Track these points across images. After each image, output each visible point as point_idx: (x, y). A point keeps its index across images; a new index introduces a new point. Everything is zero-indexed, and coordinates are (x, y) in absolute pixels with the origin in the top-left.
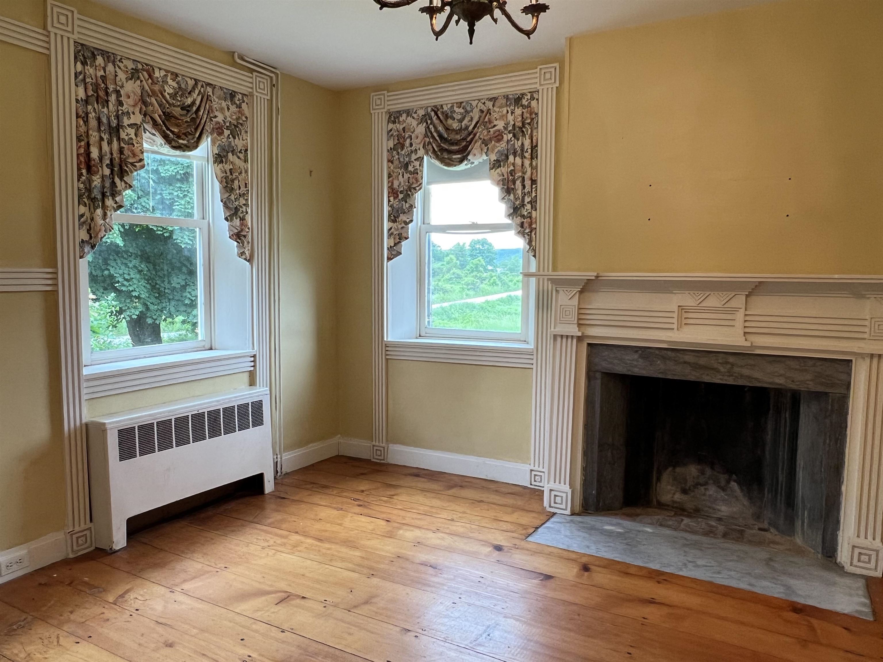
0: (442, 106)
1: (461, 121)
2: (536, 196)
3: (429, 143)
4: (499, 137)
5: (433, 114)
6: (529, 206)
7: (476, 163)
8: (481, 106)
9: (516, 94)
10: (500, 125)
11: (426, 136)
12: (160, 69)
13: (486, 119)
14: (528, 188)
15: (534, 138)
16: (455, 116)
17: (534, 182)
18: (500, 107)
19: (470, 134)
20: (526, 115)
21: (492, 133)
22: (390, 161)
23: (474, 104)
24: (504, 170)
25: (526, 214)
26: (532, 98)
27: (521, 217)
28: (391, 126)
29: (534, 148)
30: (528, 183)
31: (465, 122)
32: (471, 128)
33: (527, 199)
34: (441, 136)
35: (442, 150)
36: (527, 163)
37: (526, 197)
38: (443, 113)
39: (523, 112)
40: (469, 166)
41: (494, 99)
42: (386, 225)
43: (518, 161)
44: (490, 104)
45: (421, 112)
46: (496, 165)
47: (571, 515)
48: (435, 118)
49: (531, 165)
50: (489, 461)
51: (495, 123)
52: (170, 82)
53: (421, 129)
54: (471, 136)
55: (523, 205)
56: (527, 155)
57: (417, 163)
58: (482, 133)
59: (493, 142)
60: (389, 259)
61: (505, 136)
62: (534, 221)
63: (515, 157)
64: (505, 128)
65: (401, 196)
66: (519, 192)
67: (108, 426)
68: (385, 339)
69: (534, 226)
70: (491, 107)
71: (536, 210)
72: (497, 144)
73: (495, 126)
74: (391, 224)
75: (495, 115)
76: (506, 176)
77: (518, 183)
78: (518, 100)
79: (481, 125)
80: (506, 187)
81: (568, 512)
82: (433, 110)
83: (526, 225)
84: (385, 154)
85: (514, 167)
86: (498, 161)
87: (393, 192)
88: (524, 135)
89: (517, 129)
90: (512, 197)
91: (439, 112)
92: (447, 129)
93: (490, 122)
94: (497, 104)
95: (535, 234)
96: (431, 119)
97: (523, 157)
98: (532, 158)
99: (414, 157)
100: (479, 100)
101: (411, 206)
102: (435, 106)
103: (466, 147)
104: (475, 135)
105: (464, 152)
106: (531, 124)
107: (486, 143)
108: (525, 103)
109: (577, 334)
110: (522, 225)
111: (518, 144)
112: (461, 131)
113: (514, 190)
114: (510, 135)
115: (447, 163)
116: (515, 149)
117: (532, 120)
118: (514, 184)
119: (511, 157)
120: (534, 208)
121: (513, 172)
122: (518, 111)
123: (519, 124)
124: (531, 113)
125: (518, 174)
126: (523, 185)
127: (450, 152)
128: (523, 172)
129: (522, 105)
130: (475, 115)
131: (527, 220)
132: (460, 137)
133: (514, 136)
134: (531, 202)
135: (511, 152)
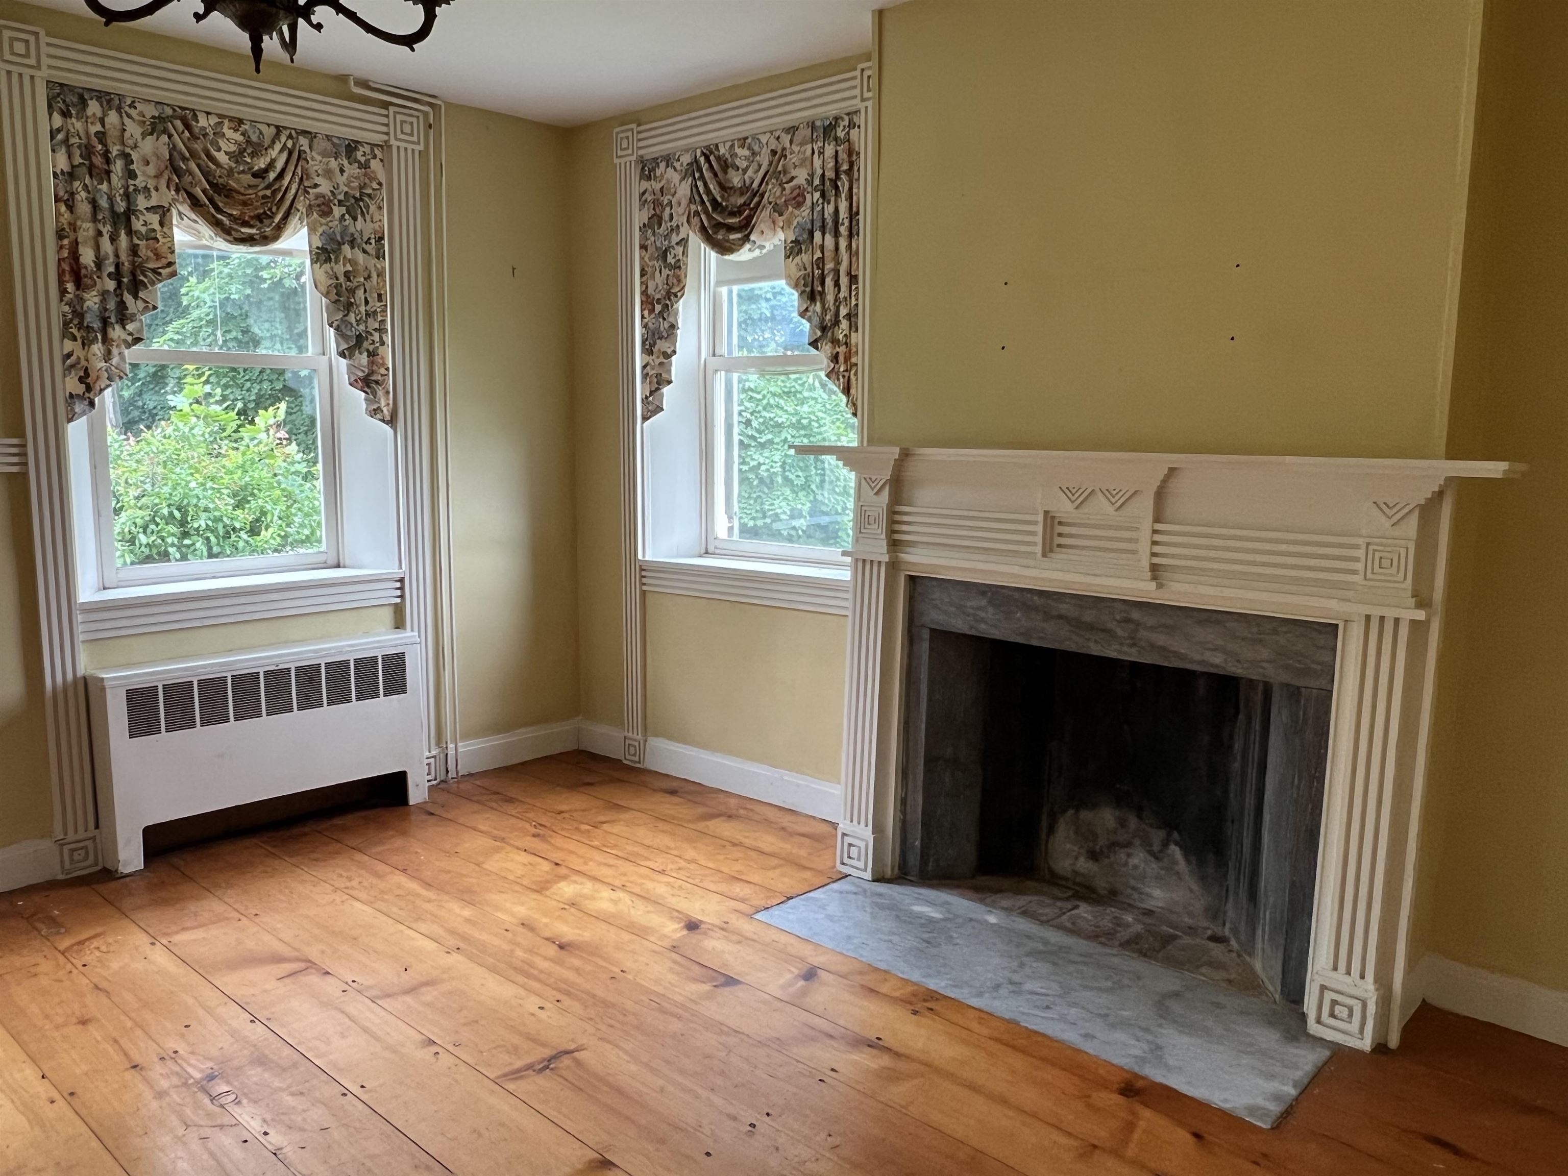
0: (717, 146)
1: (745, 171)
2: (857, 305)
3: (697, 213)
4: (798, 200)
5: (702, 160)
6: (844, 324)
7: (769, 246)
8: (773, 145)
9: (827, 118)
10: (801, 176)
11: (692, 200)
12: (208, 113)
13: (780, 168)
14: (844, 293)
15: (855, 198)
16: (738, 162)
17: (853, 279)
18: (802, 144)
19: (755, 195)
20: (843, 156)
21: (787, 192)
22: (643, 247)
23: (764, 139)
24: (805, 258)
25: (841, 337)
26: (852, 125)
27: (832, 343)
28: (645, 185)
29: (853, 215)
30: (844, 281)
31: (750, 173)
32: (755, 185)
33: (843, 311)
34: (714, 201)
35: (718, 226)
36: (843, 243)
37: (842, 308)
38: (718, 158)
39: (837, 152)
40: (757, 253)
41: (792, 130)
42: (639, 360)
43: (829, 240)
44: (786, 139)
45: (686, 159)
46: (794, 249)
47: (874, 881)
48: (705, 167)
49: (849, 246)
50: (789, 776)
51: (794, 173)
52: (229, 133)
53: (684, 189)
54: (756, 199)
55: (836, 322)
56: (843, 230)
57: (680, 250)
58: (772, 192)
59: (790, 208)
60: (645, 419)
61: (808, 196)
62: (854, 349)
63: (824, 234)
64: (810, 182)
65: (658, 308)
66: (830, 298)
67: (107, 684)
68: (640, 557)
69: (853, 360)
70: (788, 145)
71: (857, 331)
72: (796, 212)
73: (792, 178)
74: (648, 359)
75: (793, 159)
76: (809, 270)
77: (829, 281)
78: (829, 130)
79: (770, 179)
80: (808, 289)
81: (868, 875)
82: (703, 154)
83: (841, 358)
84: (637, 234)
85: (823, 252)
86: (796, 242)
87: (648, 302)
88: (837, 194)
89: (828, 183)
90: (818, 307)
91: (712, 158)
92: (723, 187)
93: (785, 171)
94: (797, 139)
95: (856, 374)
96: (700, 170)
97: (837, 234)
98: (851, 236)
99: (675, 239)
100: (771, 132)
101: (673, 327)
102: (708, 147)
103: (750, 218)
104: (762, 196)
105: (746, 228)
106: (849, 172)
107: (779, 210)
108: (841, 134)
109: (885, 558)
110: (835, 358)
111: (829, 209)
112: (743, 190)
113: (822, 294)
114: (817, 195)
115: (724, 248)
116: (824, 220)
117: (851, 164)
118: (823, 283)
119: (818, 235)
120: (853, 327)
121: (821, 261)
122: (829, 150)
123: (830, 174)
124: (850, 152)
125: (829, 266)
126: (837, 284)
127: (731, 229)
128: (838, 263)
129: (836, 139)
130: (764, 159)
131: (842, 349)
132: (741, 201)
133: (823, 195)
134: (849, 316)
135: (818, 224)
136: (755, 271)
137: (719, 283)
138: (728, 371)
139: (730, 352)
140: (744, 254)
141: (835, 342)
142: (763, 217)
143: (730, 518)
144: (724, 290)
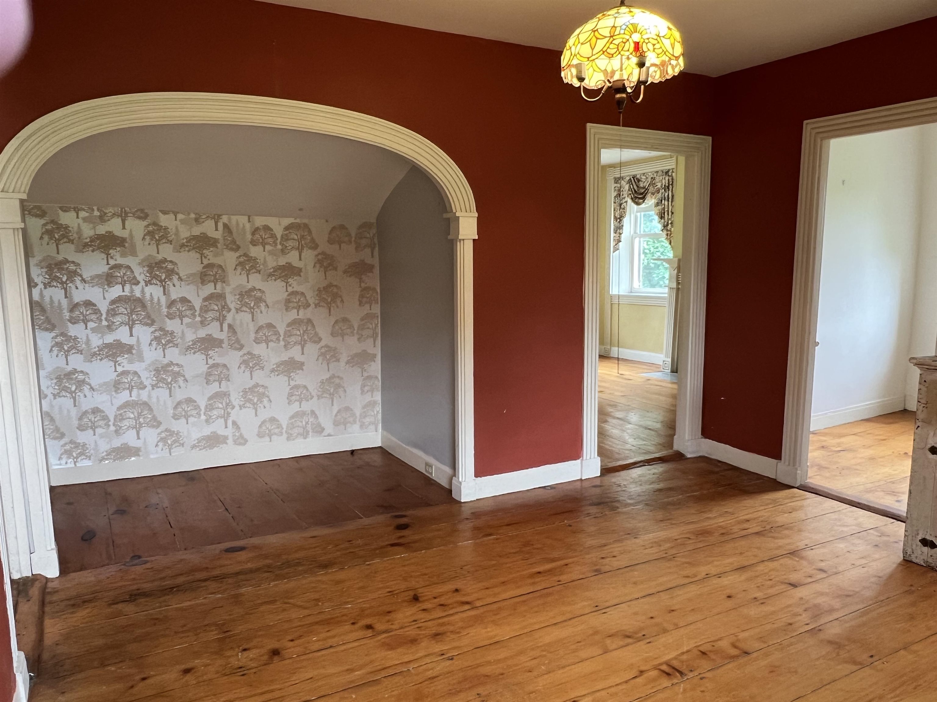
0: (636, 175)
1: (644, 183)
2: (673, 220)
3: (630, 194)
4: (658, 191)
5: (632, 179)
6: (670, 225)
7: (650, 203)
8: (652, 176)
9: (666, 170)
10: (659, 185)
11: (629, 190)
13: (653, 182)
14: (670, 217)
15: (673, 191)
16: (642, 180)
17: (672, 213)
18: (659, 176)
19: (646, 190)
21: (655, 189)
22: (615, 203)
23: (650, 174)
24: (660, 207)
25: (669, 229)
26: (673, 172)
28: (616, 185)
29: (673, 196)
30: (670, 213)
32: (647, 187)
33: (670, 222)
34: (635, 190)
35: (636, 197)
36: (670, 204)
38: (637, 179)
39: (669, 179)
40: (647, 205)
41: (657, 172)
42: (612, 234)
43: (666, 203)
44: (655, 174)
45: (628, 178)
46: (657, 205)
48: (633, 181)
49: (672, 204)
50: (653, 354)
51: (657, 184)
53: (627, 187)
55: (667, 225)
56: (670, 200)
57: (625, 204)
58: (651, 189)
59: (656, 194)
60: (614, 252)
61: (661, 191)
62: (672, 232)
63: (665, 201)
64: (661, 187)
65: (618, 220)
66: (666, 218)
68: (611, 293)
69: (672, 235)
70: (656, 176)
72: (658, 195)
74: (615, 235)
75: (657, 180)
76: (661, 210)
77: (666, 214)
78: (667, 173)
79: (651, 185)
80: (660, 216)
81: (670, 371)
82: (633, 177)
83: (669, 235)
84: (613, 198)
85: (664, 206)
86: (658, 203)
87: (616, 218)
88: (669, 190)
89: (666, 187)
90: (663, 221)
91: (635, 178)
92: (638, 187)
93: (655, 183)
94: (658, 175)
95: (673, 239)
96: (631, 181)
97: (668, 201)
98: (672, 202)
99: (624, 201)
100: (652, 172)
101: (623, 226)
102: (634, 175)
103: (645, 196)
104: (648, 190)
105: (644, 198)
106: (672, 184)
107: (653, 194)
108: (670, 174)
109: (675, 287)
110: (667, 235)
111: (666, 194)
112: (644, 188)
113: (664, 217)
114: (663, 190)
115: (638, 204)
116: (665, 197)
117: (673, 182)
118: (664, 215)
119: (663, 201)
120: (672, 226)
121: (664, 209)
122: (667, 178)
123: (667, 185)
124: (672, 179)
125: (666, 210)
126: (668, 214)
127: (640, 198)
128: (668, 209)
129: (669, 175)
130: (649, 180)
131: (669, 232)
132: (643, 191)
133: (665, 191)
134: (671, 223)
135: (663, 198)
136: (646, 210)
137: (637, 212)
138: (640, 238)
139: (640, 232)
140: (643, 206)
141: (667, 230)
142: (649, 196)
143: (639, 282)
144: (638, 214)
